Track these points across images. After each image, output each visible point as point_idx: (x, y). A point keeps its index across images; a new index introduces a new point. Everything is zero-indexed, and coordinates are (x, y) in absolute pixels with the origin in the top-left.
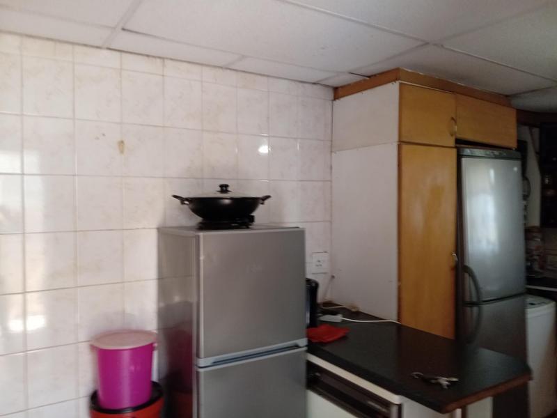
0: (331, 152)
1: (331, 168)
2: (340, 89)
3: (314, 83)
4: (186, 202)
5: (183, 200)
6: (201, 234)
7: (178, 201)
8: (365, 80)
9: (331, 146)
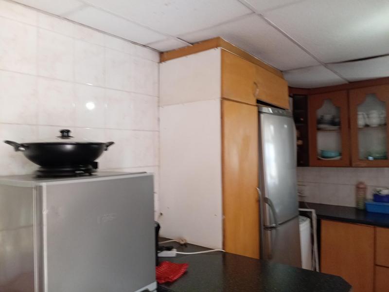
0: (159, 106)
1: (159, 120)
2: (165, 54)
3: (144, 46)
4: (22, 149)
5: (17, 146)
6: (45, 184)
7: (11, 148)
8: (188, 47)
9: (159, 102)
